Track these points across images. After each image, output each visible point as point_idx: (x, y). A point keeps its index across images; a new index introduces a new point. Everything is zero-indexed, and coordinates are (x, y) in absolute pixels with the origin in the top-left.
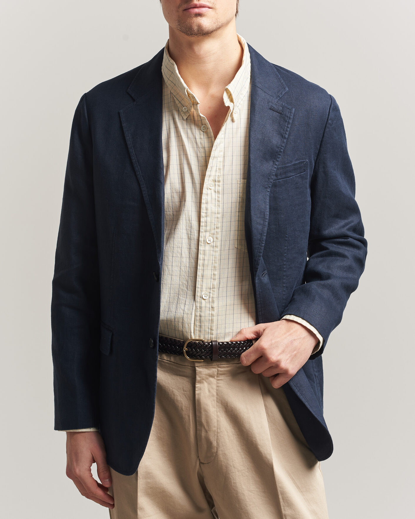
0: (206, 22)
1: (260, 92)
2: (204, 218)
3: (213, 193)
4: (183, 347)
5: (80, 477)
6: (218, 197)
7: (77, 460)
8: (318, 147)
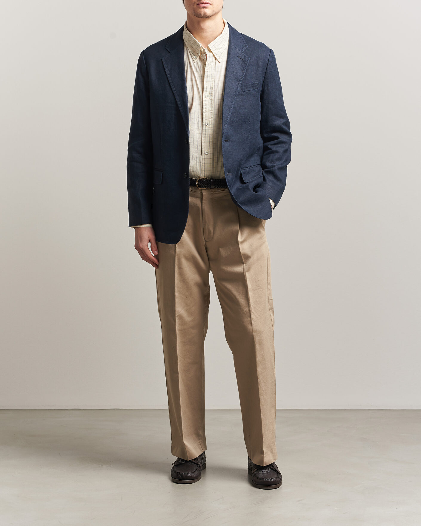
0: (208, 11)
1: (233, 47)
2: (204, 113)
3: (209, 100)
4: (196, 182)
5: (142, 249)
6: (212, 102)
7: (141, 240)
8: (264, 76)
